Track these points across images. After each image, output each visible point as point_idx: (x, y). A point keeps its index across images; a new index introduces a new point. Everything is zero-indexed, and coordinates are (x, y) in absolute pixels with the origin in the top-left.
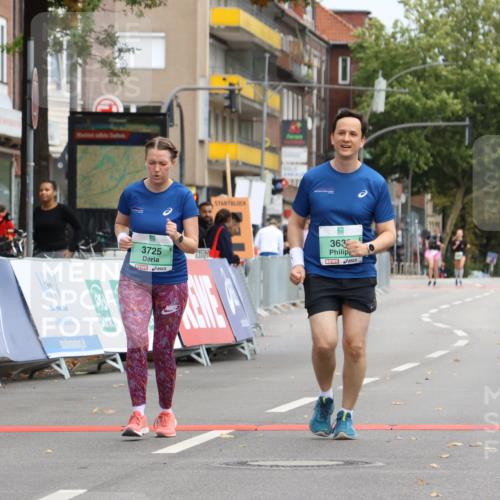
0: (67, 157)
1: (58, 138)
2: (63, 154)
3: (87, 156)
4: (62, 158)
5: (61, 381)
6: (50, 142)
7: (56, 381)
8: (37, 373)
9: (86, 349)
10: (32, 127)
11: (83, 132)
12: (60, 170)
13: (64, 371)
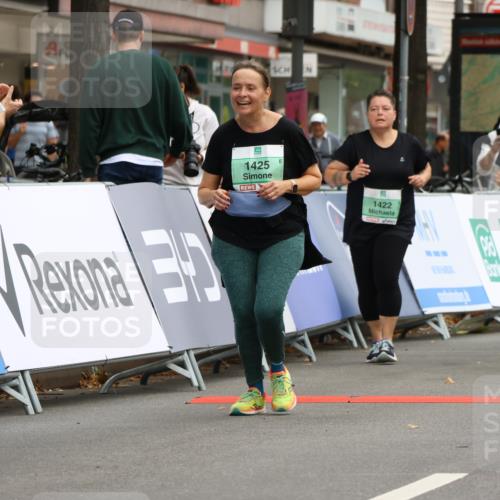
0: (449, 69)
1: (439, 46)
2: (445, 65)
3: (474, 69)
4: (443, 71)
5: (440, 341)
6: (429, 51)
7: (433, 341)
8: (410, 332)
9: (469, 304)
10: (406, 32)
11: (470, 38)
12: (441, 84)
13: (443, 329)
